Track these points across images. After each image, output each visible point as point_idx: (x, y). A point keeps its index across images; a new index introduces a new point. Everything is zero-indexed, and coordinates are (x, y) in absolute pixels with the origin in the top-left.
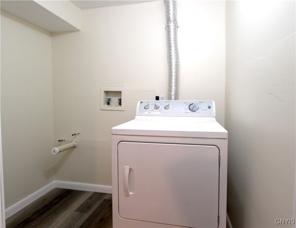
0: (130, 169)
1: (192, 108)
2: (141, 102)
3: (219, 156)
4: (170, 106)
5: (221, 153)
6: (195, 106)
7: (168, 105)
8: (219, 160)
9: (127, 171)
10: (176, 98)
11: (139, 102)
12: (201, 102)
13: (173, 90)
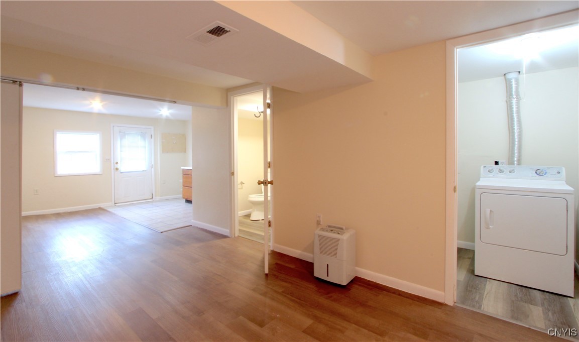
0: (491, 211)
1: (539, 173)
2: (485, 167)
3: (567, 206)
4: (515, 170)
5: (568, 204)
6: (542, 171)
7: (513, 170)
8: (567, 208)
9: (488, 212)
10: (519, 164)
11: (482, 167)
12: (549, 168)
13: (516, 155)
